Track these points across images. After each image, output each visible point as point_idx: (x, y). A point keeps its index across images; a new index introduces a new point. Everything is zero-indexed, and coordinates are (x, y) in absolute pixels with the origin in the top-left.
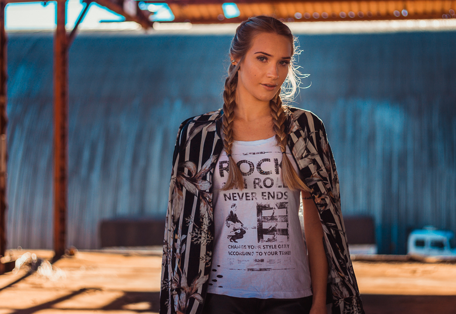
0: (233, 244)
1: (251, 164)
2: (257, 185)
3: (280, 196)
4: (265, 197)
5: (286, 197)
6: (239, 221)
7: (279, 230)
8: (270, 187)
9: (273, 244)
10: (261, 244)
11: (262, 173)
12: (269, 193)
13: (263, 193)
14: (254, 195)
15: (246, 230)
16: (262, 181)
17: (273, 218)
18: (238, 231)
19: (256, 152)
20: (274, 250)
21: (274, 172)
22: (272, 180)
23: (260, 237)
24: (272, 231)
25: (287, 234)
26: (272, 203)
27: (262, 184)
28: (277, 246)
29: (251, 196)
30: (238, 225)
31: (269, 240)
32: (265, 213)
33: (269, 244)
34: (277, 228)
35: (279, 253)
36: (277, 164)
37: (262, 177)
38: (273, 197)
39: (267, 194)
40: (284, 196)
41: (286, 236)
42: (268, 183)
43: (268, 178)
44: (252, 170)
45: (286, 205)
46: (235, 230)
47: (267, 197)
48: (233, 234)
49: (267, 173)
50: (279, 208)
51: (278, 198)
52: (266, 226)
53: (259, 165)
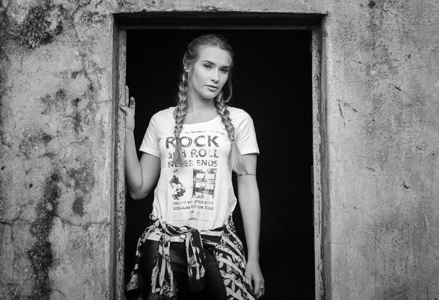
0: (176, 201)
1: (190, 140)
2: (194, 155)
3: (211, 163)
4: (199, 164)
5: (215, 165)
6: (179, 183)
7: (207, 190)
8: (204, 156)
9: (201, 200)
10: (194, 199)
11: (198, 145)
12: (203, 161)
13: (198, 161)
14: (191, 162)
15: (186, 190)
16: (198, 152)
17: (203, 180)
18: (179, 191)
19: (195, 131)
20: (201, 205)
21: (207, 145)
22: (205, 151)
23: (194, 193)
24: (202, 190)
25: (213, 194)
26: (205, 168)
27: (197, 154)
28: (204, 202)
29: (189, 163)
30: (179, 186)
31: (199, 197)
32: (199, 176)
33: (198, 199)
34: (206, 188)
35: (204, 208)
36: (209, 140)
37: (198, 149)
38: (206, 164)
39: (201, 162)
40: (214, 164)
41: (212, 196)
42: (203, 153)
43: (203, 149)
44: (190, 144)
45: (215, 171)
46: (177, 190)
47: (201, 164)
48: (176, 193)
49: (201, 146)
50: (209, 173)
51: (209, 165)
52: (198, 185)
53: (196, 140)
